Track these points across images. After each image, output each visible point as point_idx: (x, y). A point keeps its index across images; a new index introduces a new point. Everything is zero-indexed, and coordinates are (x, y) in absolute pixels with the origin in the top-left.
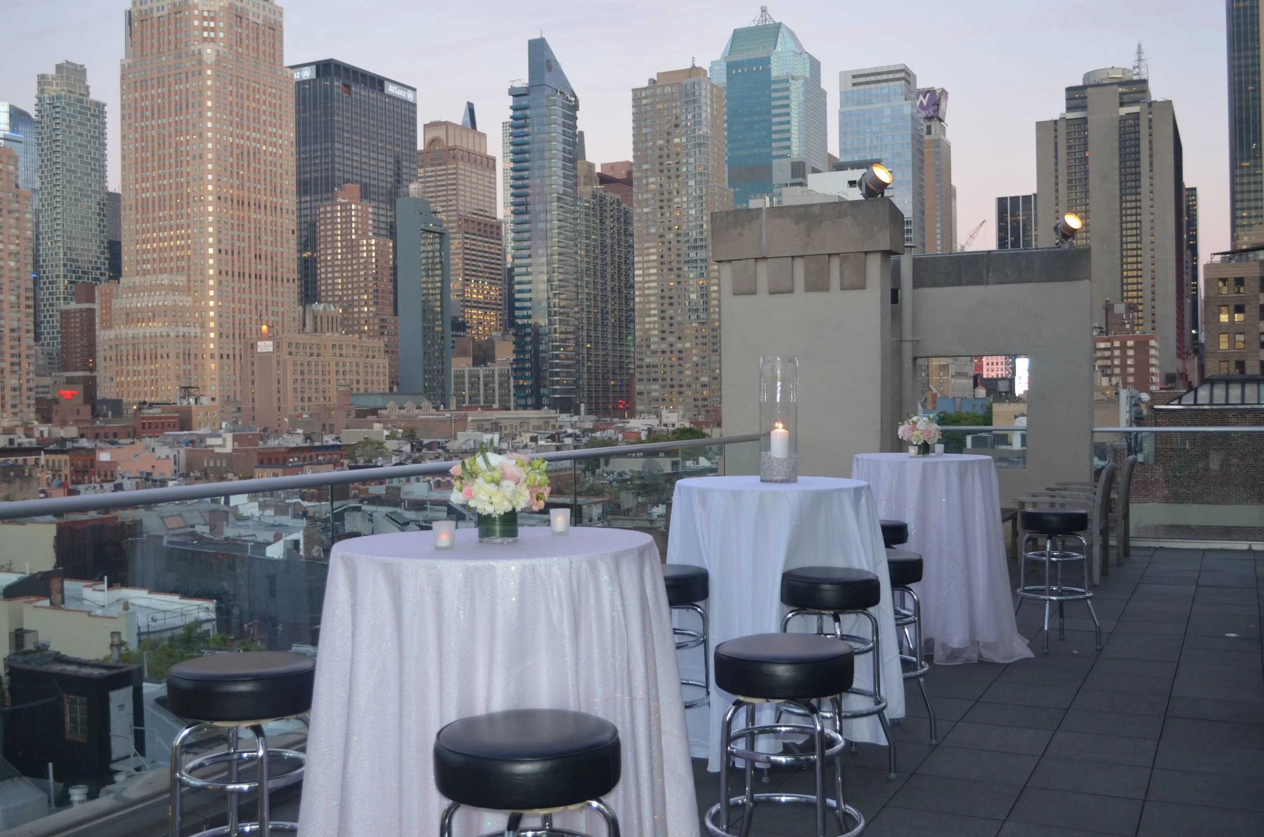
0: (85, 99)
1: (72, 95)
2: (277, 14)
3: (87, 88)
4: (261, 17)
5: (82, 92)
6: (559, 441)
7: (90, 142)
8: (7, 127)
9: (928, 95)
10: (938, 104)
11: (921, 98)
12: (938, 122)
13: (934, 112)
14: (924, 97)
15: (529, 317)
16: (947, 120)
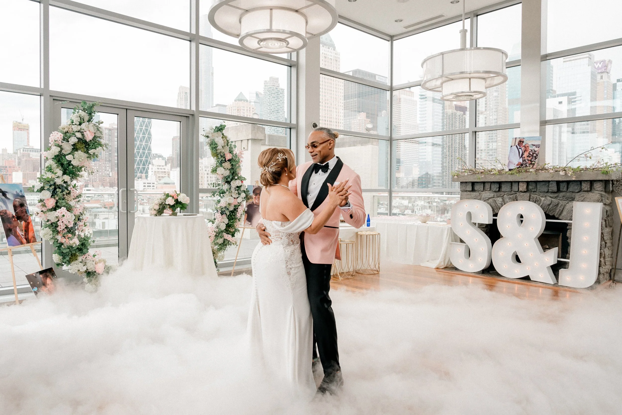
0: (278, 88)
1: (274, 87)
2: (338, 55)
3: (279, 84)
4: (333, 56)
5: (277, 85)
6: (432, 204)
7: (279, 102)
8: (255, 98)
9: (602, 63)
10: (606, 66)
11: (598, 64)
12: (607, 74)
13: (605, 69)
14: (600, 64)
15: (425, 158)
16: (611, 72)
